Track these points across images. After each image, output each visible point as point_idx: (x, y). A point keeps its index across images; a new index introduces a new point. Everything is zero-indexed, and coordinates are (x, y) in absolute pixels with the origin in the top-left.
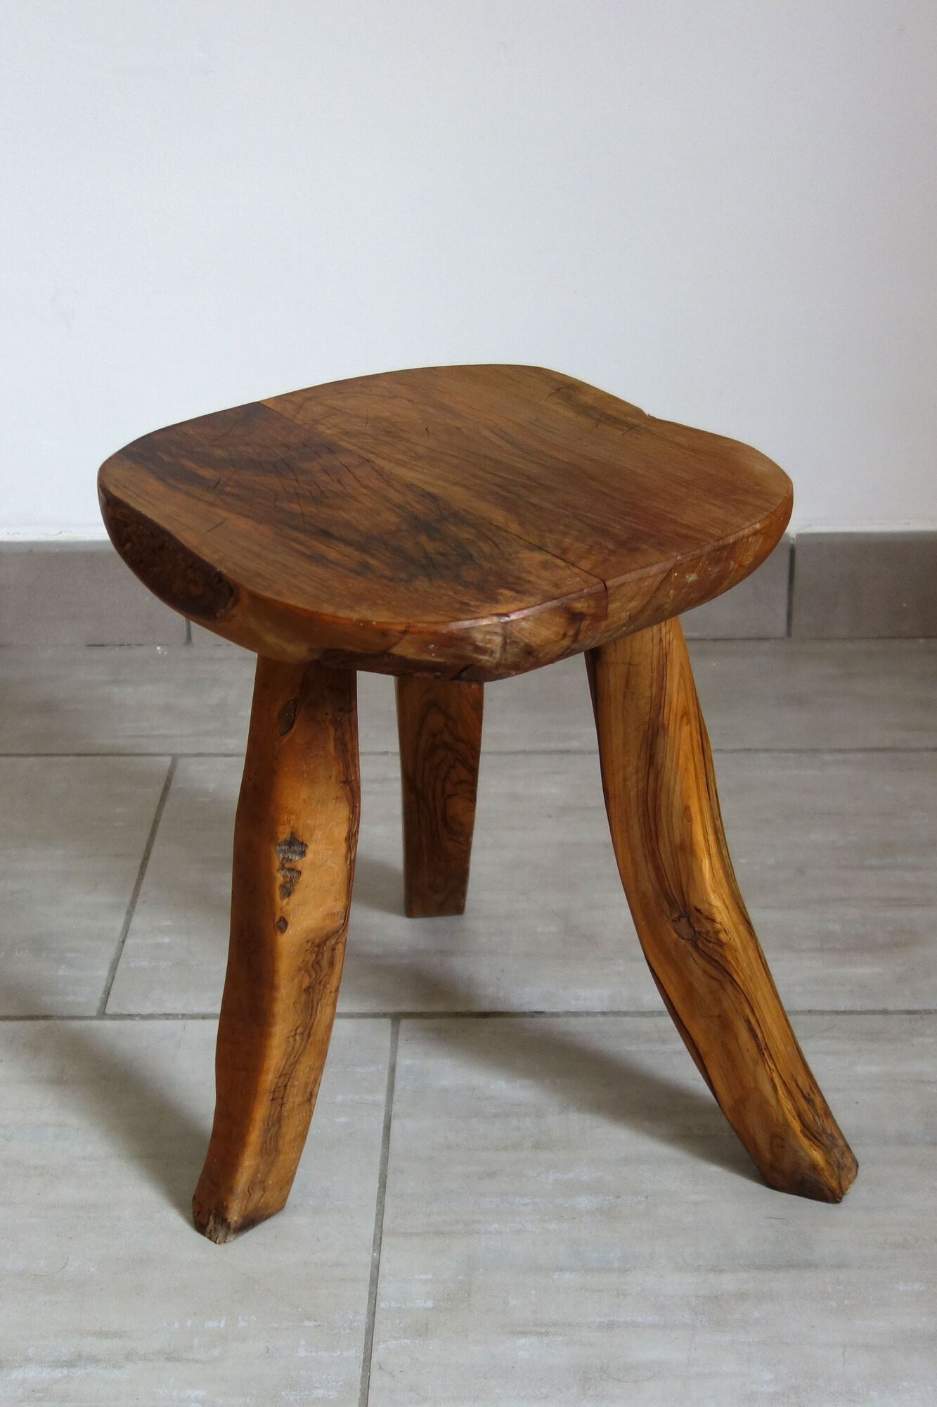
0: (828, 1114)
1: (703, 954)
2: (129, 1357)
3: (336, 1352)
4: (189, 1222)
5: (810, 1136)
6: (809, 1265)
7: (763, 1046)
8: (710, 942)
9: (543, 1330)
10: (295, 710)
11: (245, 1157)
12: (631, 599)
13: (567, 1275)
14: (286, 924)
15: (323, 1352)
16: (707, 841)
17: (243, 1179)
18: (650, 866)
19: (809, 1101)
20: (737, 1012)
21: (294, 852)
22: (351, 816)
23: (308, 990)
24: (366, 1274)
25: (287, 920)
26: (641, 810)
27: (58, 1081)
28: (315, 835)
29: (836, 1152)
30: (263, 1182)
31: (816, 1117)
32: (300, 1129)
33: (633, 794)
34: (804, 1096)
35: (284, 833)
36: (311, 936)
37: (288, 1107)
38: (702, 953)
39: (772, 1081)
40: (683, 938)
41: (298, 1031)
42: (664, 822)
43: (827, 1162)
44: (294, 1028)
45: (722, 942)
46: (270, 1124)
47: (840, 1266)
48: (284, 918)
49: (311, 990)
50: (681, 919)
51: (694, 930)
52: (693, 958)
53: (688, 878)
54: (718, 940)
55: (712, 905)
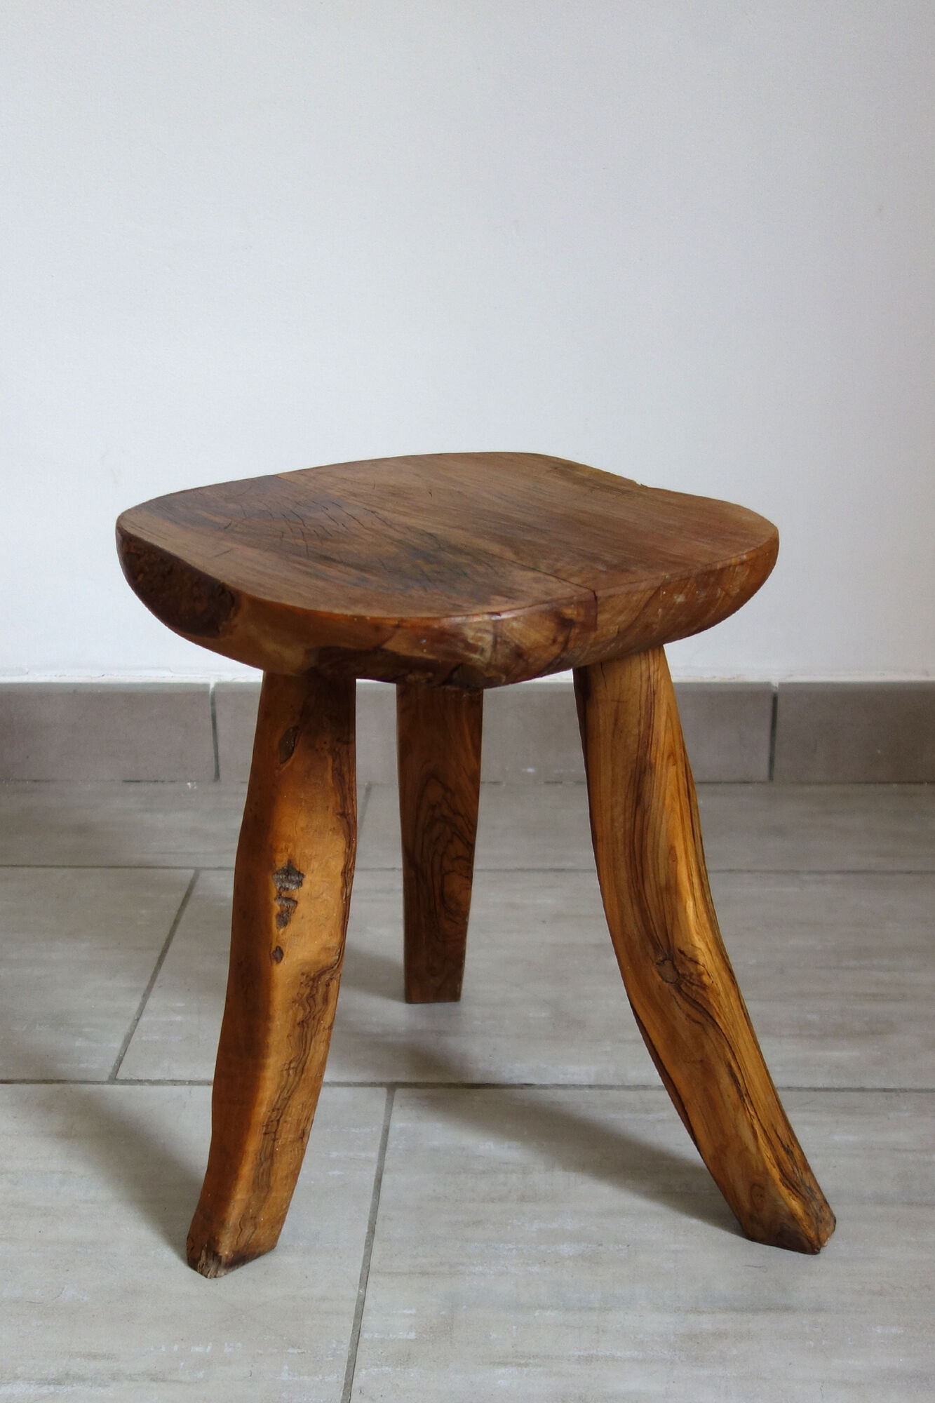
0: (807, 1168)
1: (686, 998)
2: (115, 1377)
3: (318, 1377)
4: (182, 1258)
5: (788, 1184)
6: (787, 1309)
7: (744, 1092)
8: (693, 984)
9: (523, 1362)
10: (295, 739)
11: (238, 1190)
12: (620, 613)
13: (548, 1313)
14: (282, 953)
15: (306, 1377)
16: (692, 884)
17: (234, 1213)
18: (636, 908)
19: (788, 1152)
20: (718, 1056)
21: (291, 882)
22: (347, 851)
23: (302, 1024)
24: (351, 1307)
25: (284, 950)
26: (627, 851)
27: (67, 1135)
28: (312, 865)
29: (815, 1205)
30: (254, 1218)
31: (795, 1169)
32: (292, 1167)
33: (620, 835)
34: (783, 1146)
35: (281, 862)
36: (307, 969)
37: (280, 1142)
38: (685, 996)
39: (753, 1127)
40: (667, 982)
41: (292, 1065)
42: (650, 862)
43: (806, 1213)
44: (288, 1062)
45: (705, 985)
46: (263, 1159)
47: (818, 1309)
48: (280, 948)
49: (305, 1024)
50: (666, 962)
51: (678, 973)
52: (677, 1002)
53: (673, 919)
54: (701, 982)
55: (695, 947)
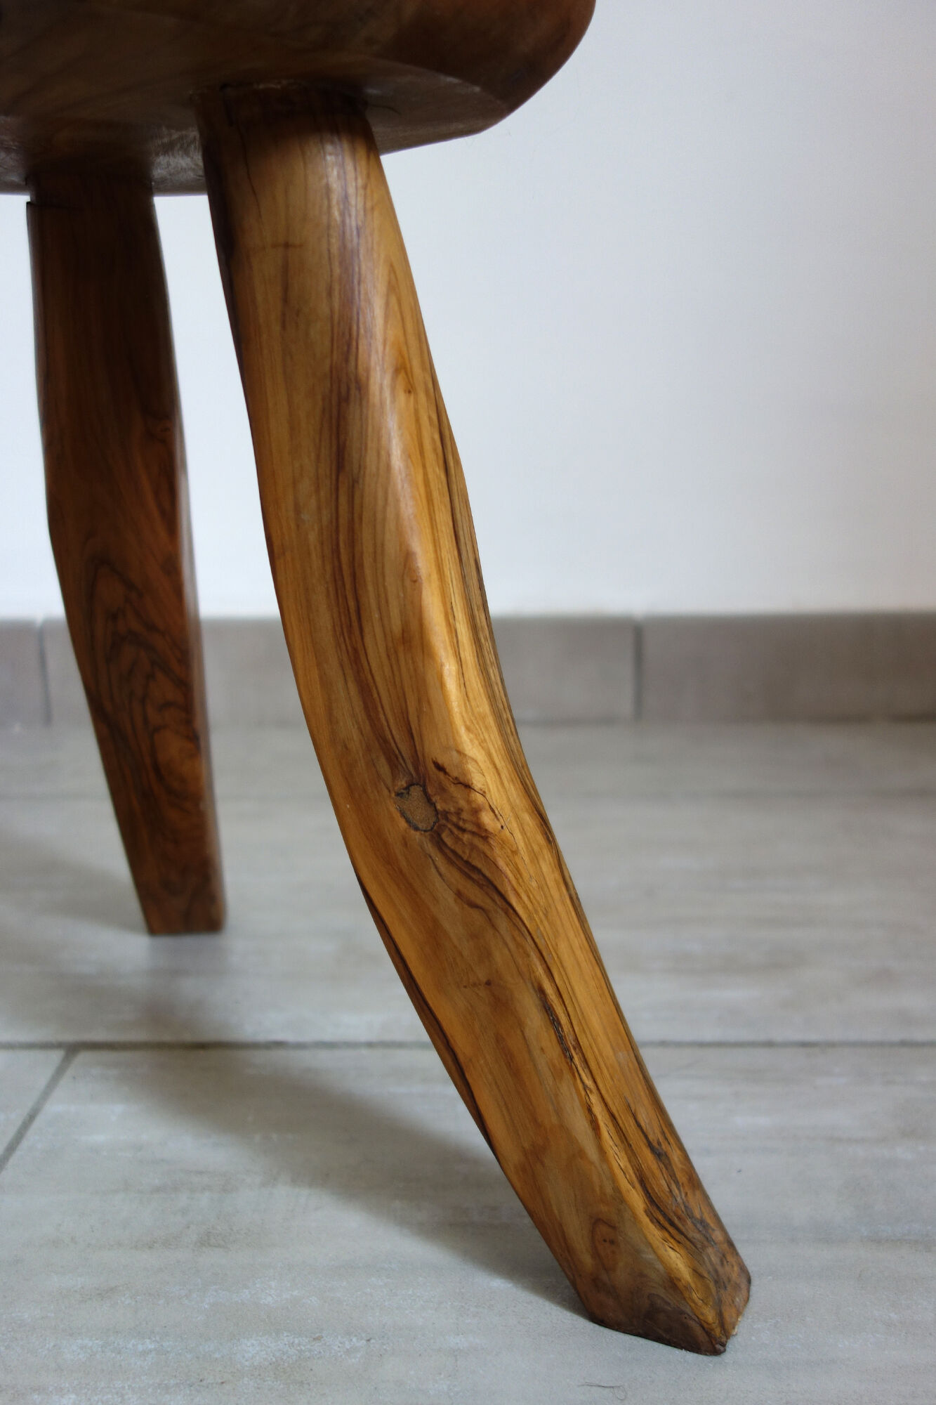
0: (694, 1182)
1: (453, 858)
5: (661, 1218)
7: (572, 1044)
8: (463, 830)
16: (453, 631)
19: (659, 1155)
20: (520, 973)
26: (328, 568)
29: (712, 1255)
31: (674, 1187)
33: (313, 537)
34: (650, 1145)
38: (450, 855)
39: (590, 1110)
40: (416, 829)
42: (370, 588)
43: (696, 1272)
45: (486, 830)
50: (412, 789)
51: (436, 810)
52: (436, 868)
53: (419, 701)
54: (479, 825)
55: (465, 755)
